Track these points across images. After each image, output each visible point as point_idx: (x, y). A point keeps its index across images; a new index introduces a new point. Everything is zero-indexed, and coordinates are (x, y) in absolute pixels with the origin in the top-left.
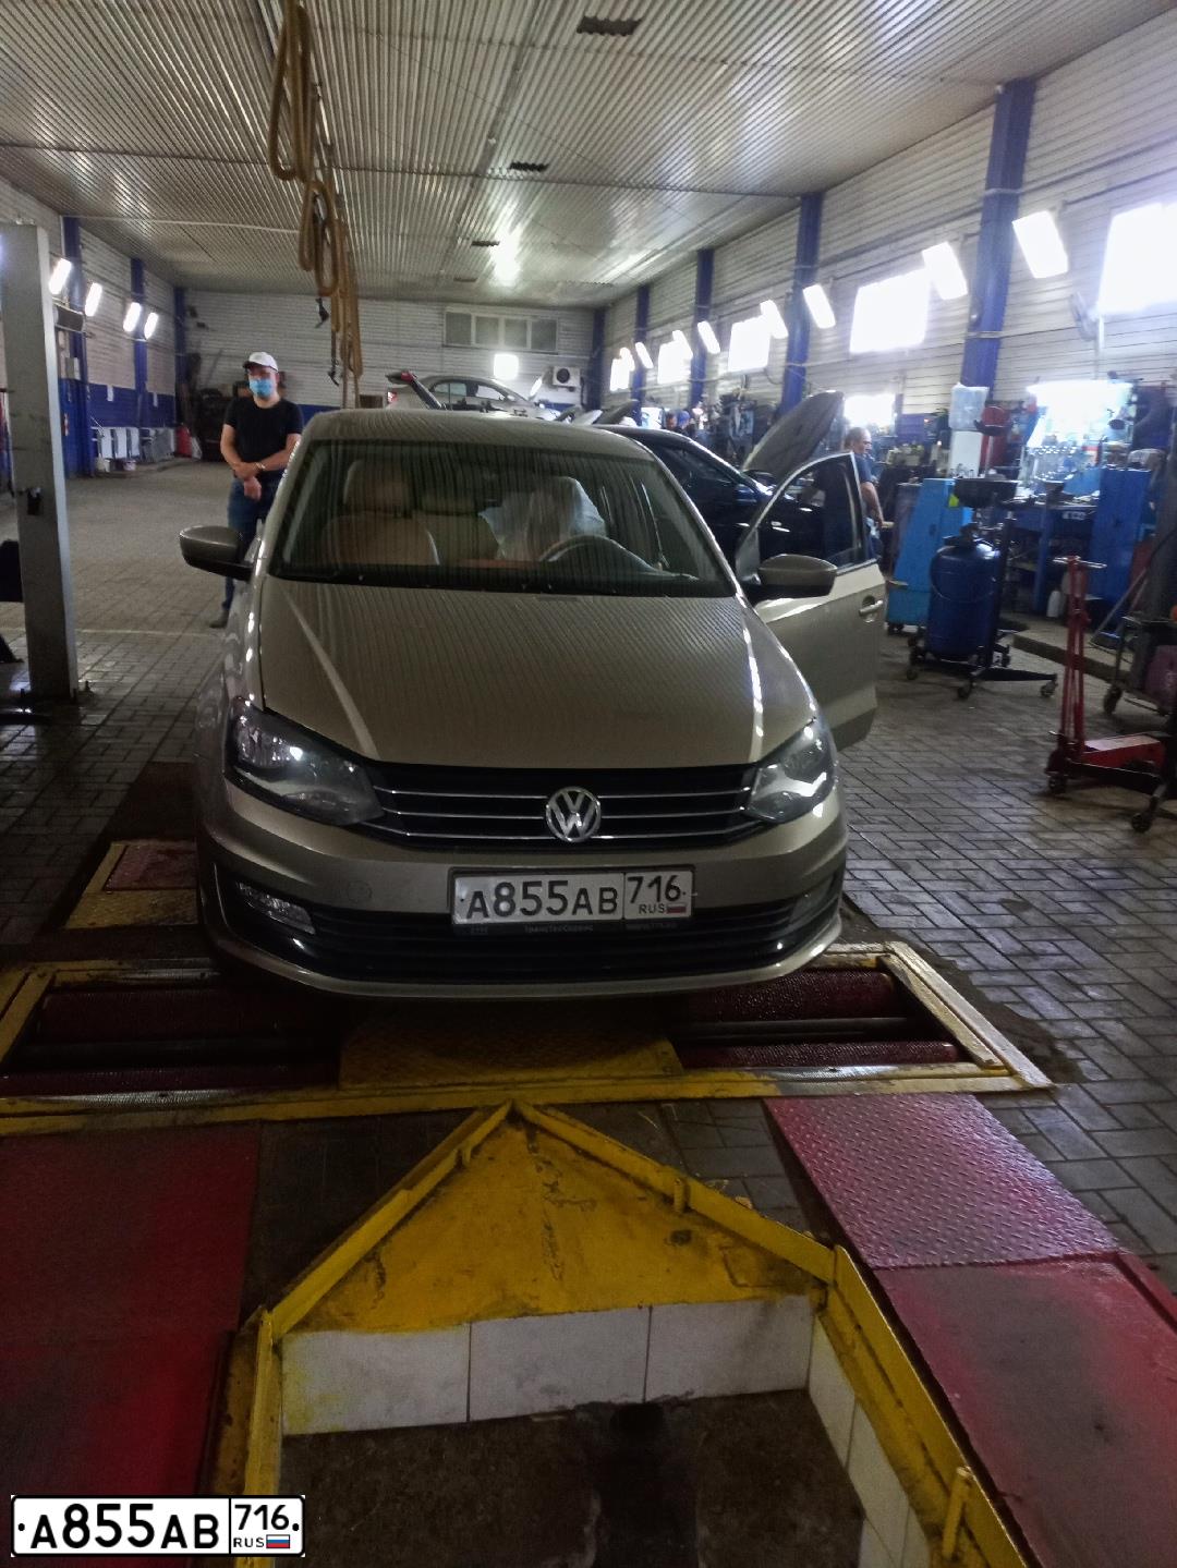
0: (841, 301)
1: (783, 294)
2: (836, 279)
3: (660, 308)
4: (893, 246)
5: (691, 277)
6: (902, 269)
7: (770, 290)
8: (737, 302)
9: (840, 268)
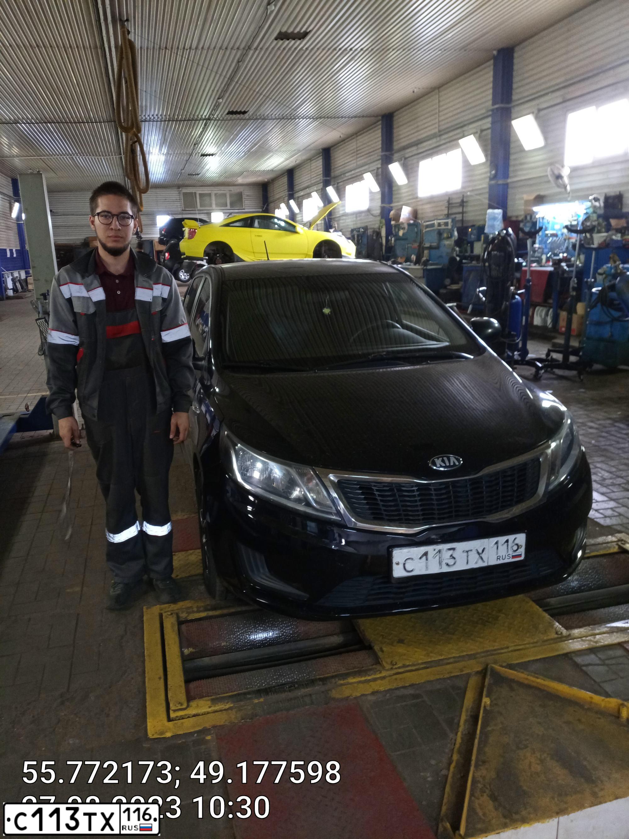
0: (410, 170)
1: (375, 168)
2: (406, 159)
4: (438, 139)
5: (319, 164)
6: (446, 150)
7: (367, 167)
8: (347, 175)
9: (407, 153)
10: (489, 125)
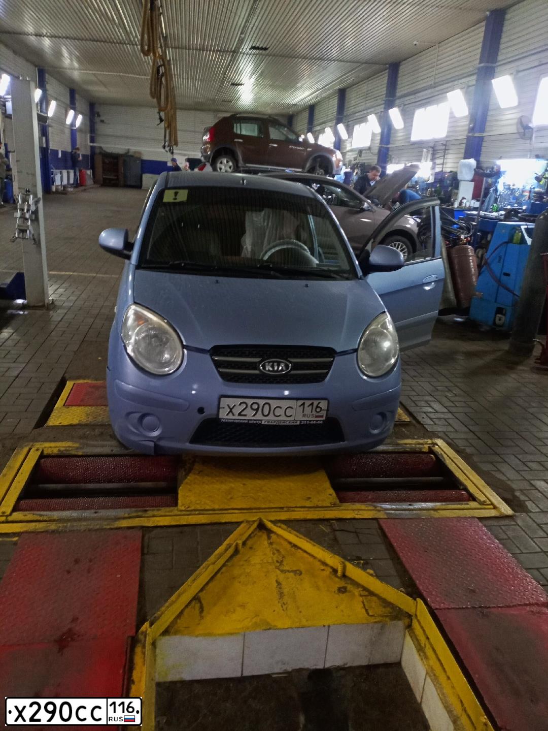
0: (408, 116)
1: (379, 111)
2: (405, 105)
3: (319, 116)
4: (433, 90)
5: (335, 102)
6: (437, 102)
7: (372, 110)
8: (356, 115)
9: (407, 100)
10: (474, 83)
